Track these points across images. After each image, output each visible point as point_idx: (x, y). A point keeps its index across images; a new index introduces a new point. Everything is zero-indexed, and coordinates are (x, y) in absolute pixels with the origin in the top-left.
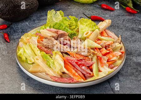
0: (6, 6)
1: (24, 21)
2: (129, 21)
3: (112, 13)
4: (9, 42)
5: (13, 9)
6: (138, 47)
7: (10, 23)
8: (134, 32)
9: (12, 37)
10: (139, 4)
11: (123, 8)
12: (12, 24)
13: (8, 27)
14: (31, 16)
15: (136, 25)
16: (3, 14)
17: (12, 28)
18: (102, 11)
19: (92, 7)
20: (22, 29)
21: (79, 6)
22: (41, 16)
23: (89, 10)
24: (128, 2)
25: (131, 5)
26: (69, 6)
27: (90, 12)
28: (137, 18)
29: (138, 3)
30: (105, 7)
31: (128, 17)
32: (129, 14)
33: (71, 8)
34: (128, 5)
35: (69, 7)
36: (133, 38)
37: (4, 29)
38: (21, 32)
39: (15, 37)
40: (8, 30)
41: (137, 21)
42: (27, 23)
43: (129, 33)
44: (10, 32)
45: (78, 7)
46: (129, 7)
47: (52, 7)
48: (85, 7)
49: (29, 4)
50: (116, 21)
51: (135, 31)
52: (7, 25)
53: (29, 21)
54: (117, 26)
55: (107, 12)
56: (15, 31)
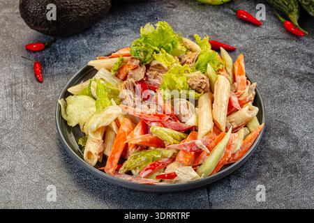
1: (79, 36)
2: (284, 52)
3: (256, 30)
4: (41, 82)
6: (286, 115)
7: (52, 38)
8: (287, 80)
9: (50, 70)
11: (280, 20)
12: (55, 41)
13: (46, 47)
15: (296, 64)
17: (54, 50)
18: (237, 23)
19: (219, 14)
20: (73, 55)
21: (194, 9)
22: (116, 27)
23: (212, 21)
24: (291, 11)
25: (294, 18)
26: (175, 7)
27: (213, 25)
28: (302, 46)
30: (245, 17)
31: (284, 43)
32: (289, 37)
33: (178, 13)
34: (290, 16)
35: (174, 10)
36: (282, 94)
38: (70, 60)
39: (56, 71)
40: (46, 53)
41: (299, 55)
42: (85, 41)
43: (276, 82)
44: (48, 59)
45: (192, 12)
46: (290, 21)
48: (205, 13)
50: (259, 51)
51: (291, 77)
53: (89, 37)
54: (258, 62)
55: (246, 27)
56: (57, 58)
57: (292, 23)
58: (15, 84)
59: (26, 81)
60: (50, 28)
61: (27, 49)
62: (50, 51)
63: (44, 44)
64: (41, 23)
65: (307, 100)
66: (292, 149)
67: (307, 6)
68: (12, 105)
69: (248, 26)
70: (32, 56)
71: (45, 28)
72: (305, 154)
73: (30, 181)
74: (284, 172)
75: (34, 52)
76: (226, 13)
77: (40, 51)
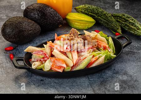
0: (13, 31)
5: (18, 33)
6: (124, 67)
7: (16, 46)
10: (127, 31)
11: (113, 33)
12: (17, 46)
13: (14, 49)
14: (35, 39)
16: (10, 37)
17: (18, 50)
22: (43, 40)
24: (118, 29)
25: (120, 31)
26: (67, 31)
29: (126, 29)
34: (118, 31)
40: (14, 51)
44: (16, 53)
46: (118, 33)
49: (32, 30)
52: (13, 47)
56: (20, 52)
58: (2, 63)
59: (7, 62)
61: (5, 50)
62: (16, 50)
65: (132, 61)
66: (130, 79)
67: (124, 26)
68: (2, 71)
70: (8, 52)
72: (136, 81)
74: (129, 88)
77: (12, 50)
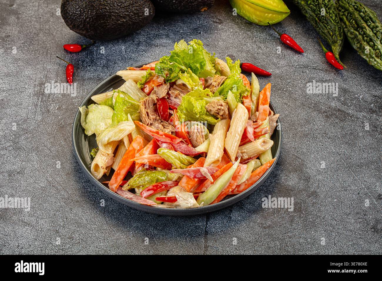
1: (118, 42)
3: (296, 57)
6: (305, 150)
8: (314, 114)
9: (82, 73)
11: (322, 49)
12: (93, 44)
13: (83, 50)
17: (92, 53)
19: (263, 35)
20: (108, 60)
21: (240, 27)
22: (158, 36)
23: (255, 42)
24: (335, 42)
25: (337, 49)
26: (221, 23)
27: (255, 46)
28: (339, 80)
30: (288, 42)
31: (322, 75)
32: (328, 69)
33: (223, 29)
34: (333, 47)
35: (220, 26)
36: (306, 128)
37: (76, 53)
38: (104, 66)
39: (88, 75)
40: (82, 55)
42: (123, 48)
43: (303, 114)
44: (83, 62)
45: (237, 30)
46: (332, 52)
47: (186, 19)
48: (249, 33)
51: (319, 111)
53: (128, 44)
54: (290, 91)
56: (92, 62)
57: (333, 55)
60: (87, 32)
61: (64, 49)
62: (87, 54)
63: (82, 46)
64: (78, 26)
66: (301, 187)
67: (352, 39)
68: (37, 105)
69: (289, 52)
70: (68, 57)
71: (83, 30)
72: (315, 194)
73: (36, 185)
75: (71, 53)
76: (271, 35)
77: (77, 53)
